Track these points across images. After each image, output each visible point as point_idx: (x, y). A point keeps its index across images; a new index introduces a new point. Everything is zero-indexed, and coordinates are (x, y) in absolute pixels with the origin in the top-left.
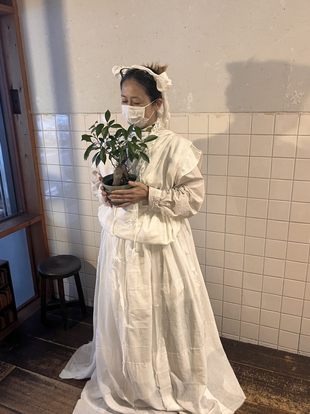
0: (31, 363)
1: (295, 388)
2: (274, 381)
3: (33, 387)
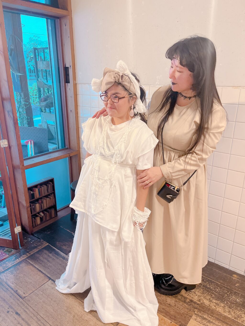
0: (58, 244)
1: (233, 298)
2: (218, 290)
3: (55, 258)
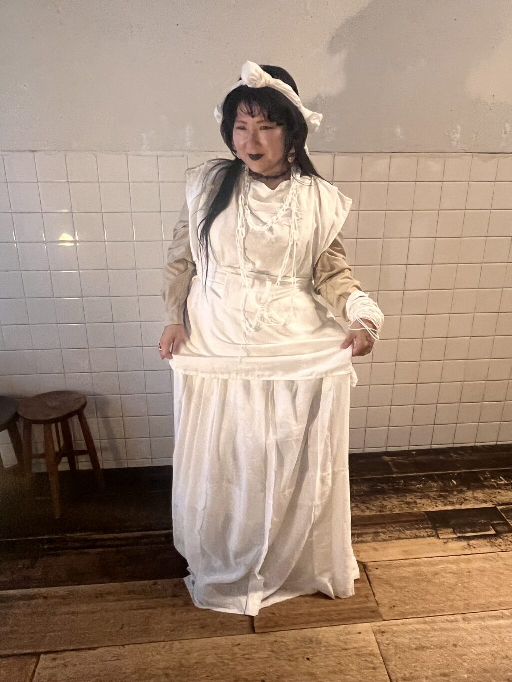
3: (4, 611)
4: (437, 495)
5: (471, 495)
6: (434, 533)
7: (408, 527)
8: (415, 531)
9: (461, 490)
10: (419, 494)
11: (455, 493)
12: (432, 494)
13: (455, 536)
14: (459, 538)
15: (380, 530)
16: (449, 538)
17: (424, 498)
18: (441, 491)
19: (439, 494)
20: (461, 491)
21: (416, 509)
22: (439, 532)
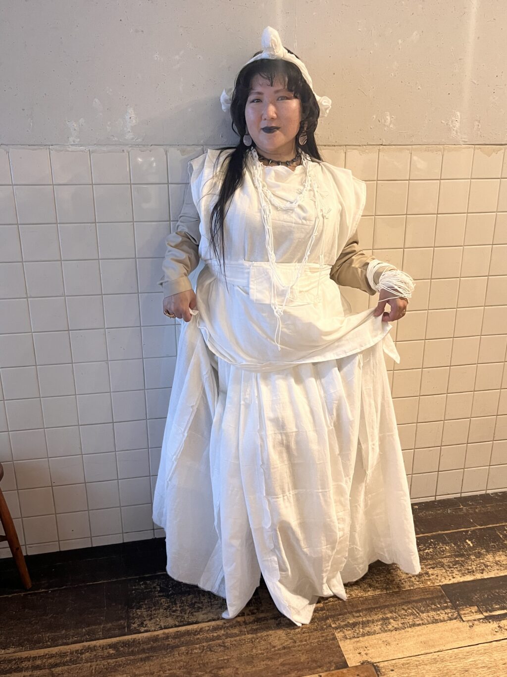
4: (451, 562)
5: (491, 560)
6: (456, 615)
7: (422, 609)
8: (432, 613)
9: (479, 553)
10: (430, 562)
11: (473, 557)
12: (445, 561)
13: (481, 616)
14: (487, 618)
15: (389, 615)
16: (475, 620)
17: (437, 567)
18: (457, 556)
19: (453, 560)
20: (479, 556)
21: (429, 583)
22: (462, 612)
